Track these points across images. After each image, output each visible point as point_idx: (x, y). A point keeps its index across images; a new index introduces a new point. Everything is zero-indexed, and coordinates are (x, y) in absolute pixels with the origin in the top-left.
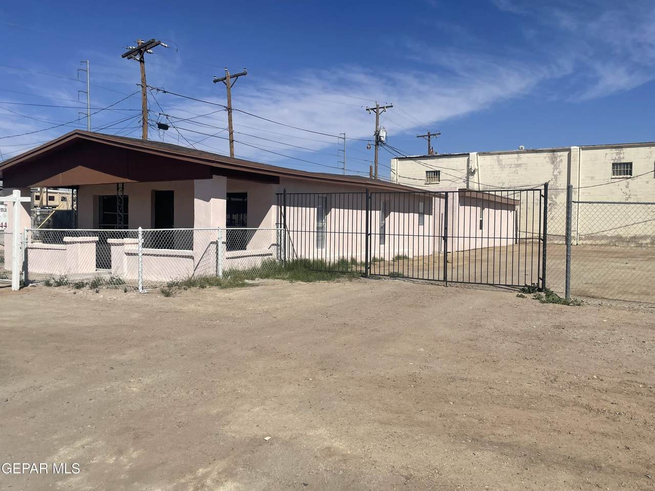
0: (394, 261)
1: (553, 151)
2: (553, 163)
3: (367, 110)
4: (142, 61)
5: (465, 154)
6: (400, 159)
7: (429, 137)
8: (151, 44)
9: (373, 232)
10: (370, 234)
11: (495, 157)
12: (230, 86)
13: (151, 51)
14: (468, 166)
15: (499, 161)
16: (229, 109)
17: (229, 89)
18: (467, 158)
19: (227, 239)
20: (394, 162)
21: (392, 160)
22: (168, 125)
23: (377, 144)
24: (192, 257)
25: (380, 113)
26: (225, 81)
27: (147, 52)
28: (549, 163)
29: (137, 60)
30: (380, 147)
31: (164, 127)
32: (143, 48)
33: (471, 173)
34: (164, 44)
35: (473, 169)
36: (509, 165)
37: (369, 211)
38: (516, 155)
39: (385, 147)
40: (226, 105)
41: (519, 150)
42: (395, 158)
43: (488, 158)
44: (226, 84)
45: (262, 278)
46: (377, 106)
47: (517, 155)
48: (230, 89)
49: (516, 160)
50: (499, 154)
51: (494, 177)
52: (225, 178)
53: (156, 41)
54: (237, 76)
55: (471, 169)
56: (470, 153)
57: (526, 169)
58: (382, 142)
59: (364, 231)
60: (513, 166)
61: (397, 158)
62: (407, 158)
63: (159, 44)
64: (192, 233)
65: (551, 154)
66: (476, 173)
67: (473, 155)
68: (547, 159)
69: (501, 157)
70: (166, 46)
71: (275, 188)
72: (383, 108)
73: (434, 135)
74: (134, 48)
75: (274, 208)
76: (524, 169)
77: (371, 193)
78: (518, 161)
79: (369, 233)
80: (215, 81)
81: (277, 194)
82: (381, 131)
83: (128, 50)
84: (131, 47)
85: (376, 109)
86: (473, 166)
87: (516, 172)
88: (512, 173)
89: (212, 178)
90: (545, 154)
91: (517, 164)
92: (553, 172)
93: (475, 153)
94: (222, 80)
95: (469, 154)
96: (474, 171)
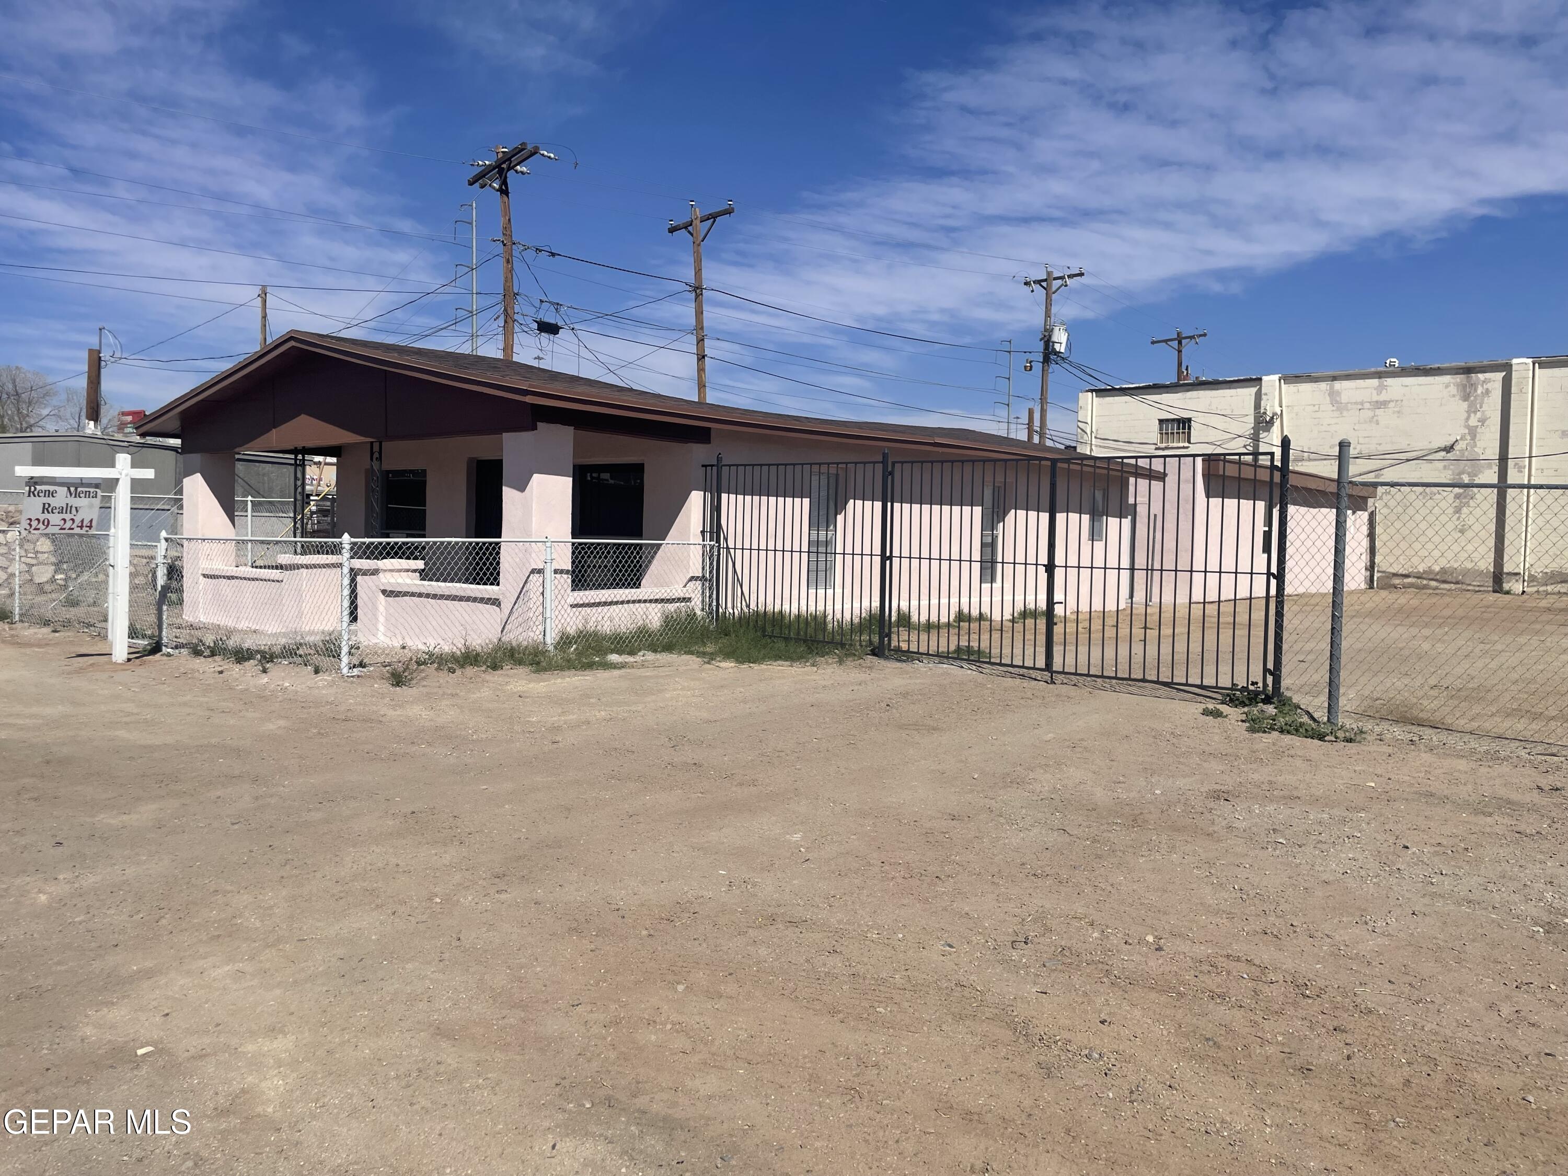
0: (1013, 621)
1: (1468, 371)
2: (1466, 398)
3: (1026, 284)
4: (504, 191)
5: (1251, 380)
6: (1100, 392)
7: (1180, 343)
8: (522, 154)
9: (896, 553)
10: (890, 558)
11: (1323, 386)
12: (701, 238)
13: (524, 169)
14: (1257, 406)
15: (1332, 394)
16: (698, 288)
17: (697, 245)
18: (1253, 390)
19: (573, 562)
20: (1087, 400)
21: (1080, 394)
22: (559, 324)
23: (1046, 360)
24: (496, 602)
25: (1054, 289)
26: (690, 228)
27: (516, 171)
28: (1458, 398)
29: (494, 188)
30: (1053, 366)
31: (549, 328)
32: (504, 162)
33: (1263, 423)
34: (546, 153)
35: (1269, 413)
36: (1356, 403)
37: (889, 504)
38: (1375, 382)
39: (1065, 365)
40: (692, 281)
41: (1385, 369)
42: (1088, 391)
43: (1305, 388)
44: (692, 235)
45: (655, 651)
46: (1049, 274)
47: (1376, 380)
48: (699, 245)
49: (1375, 392)
50: (1334, 378)
51: (1319, 432)
52: (571, 429)
53: (529, 147)
54: (714, 217)
55: (1265, 413)
56: (1265, 378)
57: (1399, 412)
58: (1057, 353)
59: (877, 550)
60: (1367, 405)
61: (1092, 391)
62: (1114, 389)
63: (535, 153)
64: (495, 549)
65: (1459, 378)
66: (1277, 423)
67: (1271, 381)
68: (1453, 390)
69: (1338, 385)
70: (552, 156)
71: (699, 453)
72: (1062, 278)
73: (1192, 337)
74: (487, 163)
75: (696, 499)
76: (1394, 412)
77: (893, 464)
78: (1379, 393)
79: (888, 554)
80: (672, 230)
81: (703, 466)
82: (1056, 329)
83: (477, 171)
84: (481, 163)
85: (1045, 283)
86: (1270, 406)
87: (1374, 420)
88: (1365, 422)
89: (534, 428)
90: (1447, 379)
91: (1377, 402)
92: (1468, 419)
93: (1275, 377)
94: (686, 228)
95: (1260, 379)
96: (1272, 418)
